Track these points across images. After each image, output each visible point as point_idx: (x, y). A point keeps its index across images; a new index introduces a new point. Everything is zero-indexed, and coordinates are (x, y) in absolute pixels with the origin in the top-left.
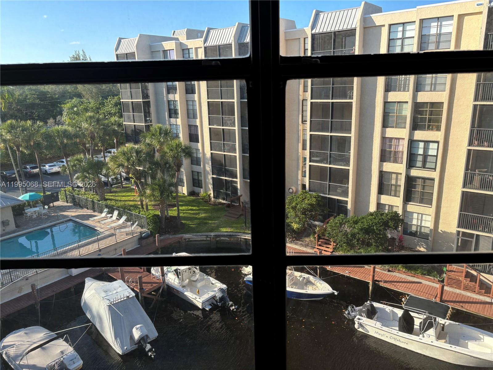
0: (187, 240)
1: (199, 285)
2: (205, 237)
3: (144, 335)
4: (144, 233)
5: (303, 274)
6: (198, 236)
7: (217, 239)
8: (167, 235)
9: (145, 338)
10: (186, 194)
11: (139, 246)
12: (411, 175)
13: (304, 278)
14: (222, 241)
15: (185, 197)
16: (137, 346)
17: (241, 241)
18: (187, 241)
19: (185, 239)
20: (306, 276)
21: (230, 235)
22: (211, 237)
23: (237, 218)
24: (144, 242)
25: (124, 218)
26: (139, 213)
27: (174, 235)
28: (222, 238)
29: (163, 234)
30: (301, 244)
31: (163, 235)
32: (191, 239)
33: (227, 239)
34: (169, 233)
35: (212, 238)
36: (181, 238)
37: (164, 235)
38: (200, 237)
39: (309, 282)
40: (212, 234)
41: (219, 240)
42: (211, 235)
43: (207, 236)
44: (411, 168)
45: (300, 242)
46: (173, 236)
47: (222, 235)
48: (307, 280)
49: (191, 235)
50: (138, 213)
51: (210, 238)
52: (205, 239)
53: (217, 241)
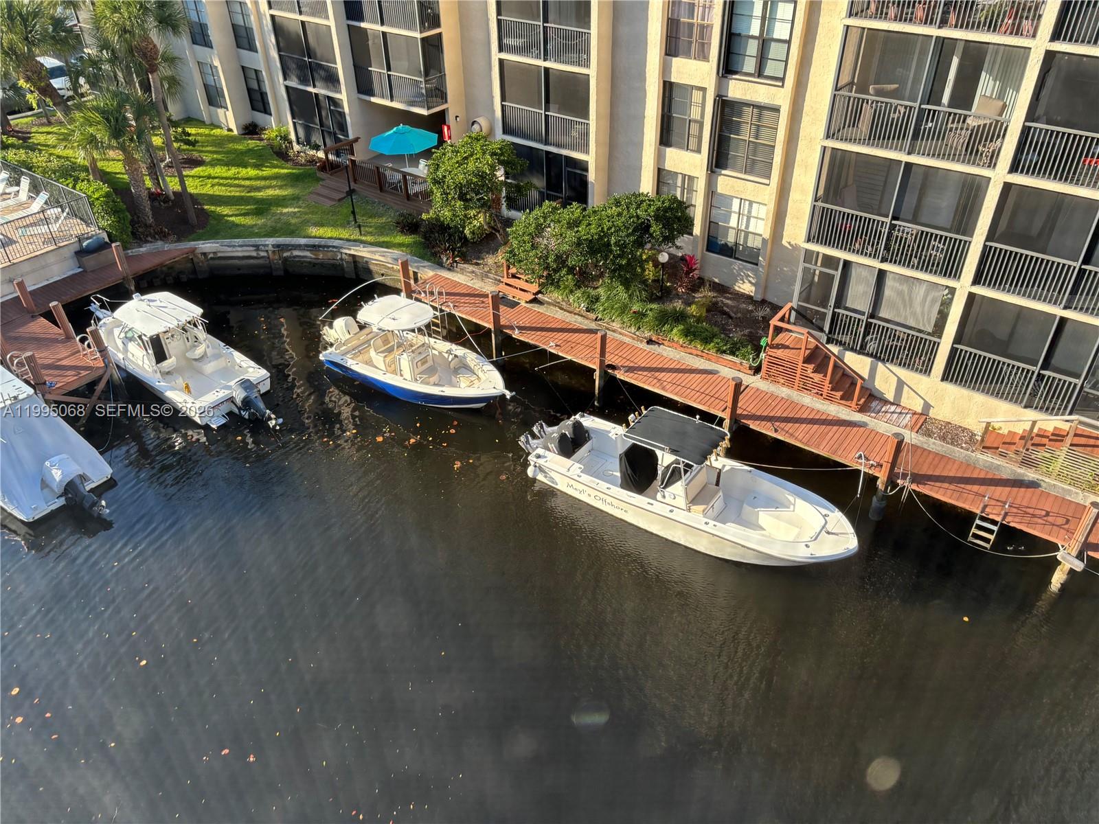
0: (211, 255)
1: (209, 367)
2: (252, 248)
3: (72, 477)
4: (88, 239)
5: (454, 347)
6: (234, 246)
7: (285, 255)
8: (160, 243)
9: (78, 482)
10: (235, 132)
11: (80, 270)
12: (730, 95)
13: (456, 356)
14: (297, 259)
15: (232, 139)
16: (63, 499)
17: (341, 259)
18: (211, 258)
19: (204, 254)
20: (460, 351)
21: (314, 246)
22: (267, 248)
23: (340, 200)
24: (90, 261)
25: (44, 196)
26: (74, 187)
27: (176, 242)
28: (296, 253)
29: (149, 239)
30: (473, 272)
31: (147, 242)
32: (219, 255)
33: (308, 254)
34: (163, 236)
35: (270, 252)
36: (193, 251)
37: (151, 242)
38: (239, 249)
39: (463, 367)
40: (271, 241)
41: (290, 257)
42: (267, 245)
43: (257, 247)
44: (730, 76)
45: (471, 268)
46: (173, 246)
47: (293, 246)
48: (461, 361)
49: (218, 243)
50: (71, 185)
51: (267, 251)
52: (254, 254)
53: (286, 259)
